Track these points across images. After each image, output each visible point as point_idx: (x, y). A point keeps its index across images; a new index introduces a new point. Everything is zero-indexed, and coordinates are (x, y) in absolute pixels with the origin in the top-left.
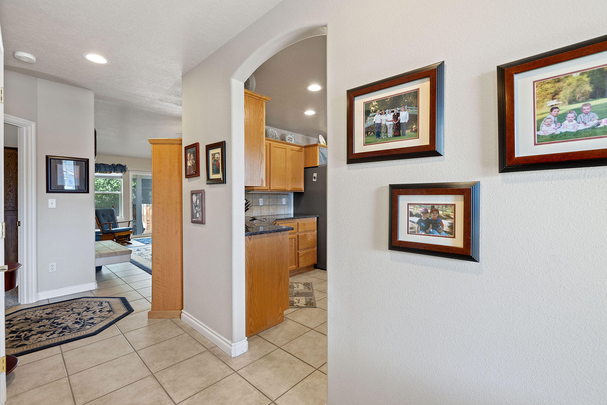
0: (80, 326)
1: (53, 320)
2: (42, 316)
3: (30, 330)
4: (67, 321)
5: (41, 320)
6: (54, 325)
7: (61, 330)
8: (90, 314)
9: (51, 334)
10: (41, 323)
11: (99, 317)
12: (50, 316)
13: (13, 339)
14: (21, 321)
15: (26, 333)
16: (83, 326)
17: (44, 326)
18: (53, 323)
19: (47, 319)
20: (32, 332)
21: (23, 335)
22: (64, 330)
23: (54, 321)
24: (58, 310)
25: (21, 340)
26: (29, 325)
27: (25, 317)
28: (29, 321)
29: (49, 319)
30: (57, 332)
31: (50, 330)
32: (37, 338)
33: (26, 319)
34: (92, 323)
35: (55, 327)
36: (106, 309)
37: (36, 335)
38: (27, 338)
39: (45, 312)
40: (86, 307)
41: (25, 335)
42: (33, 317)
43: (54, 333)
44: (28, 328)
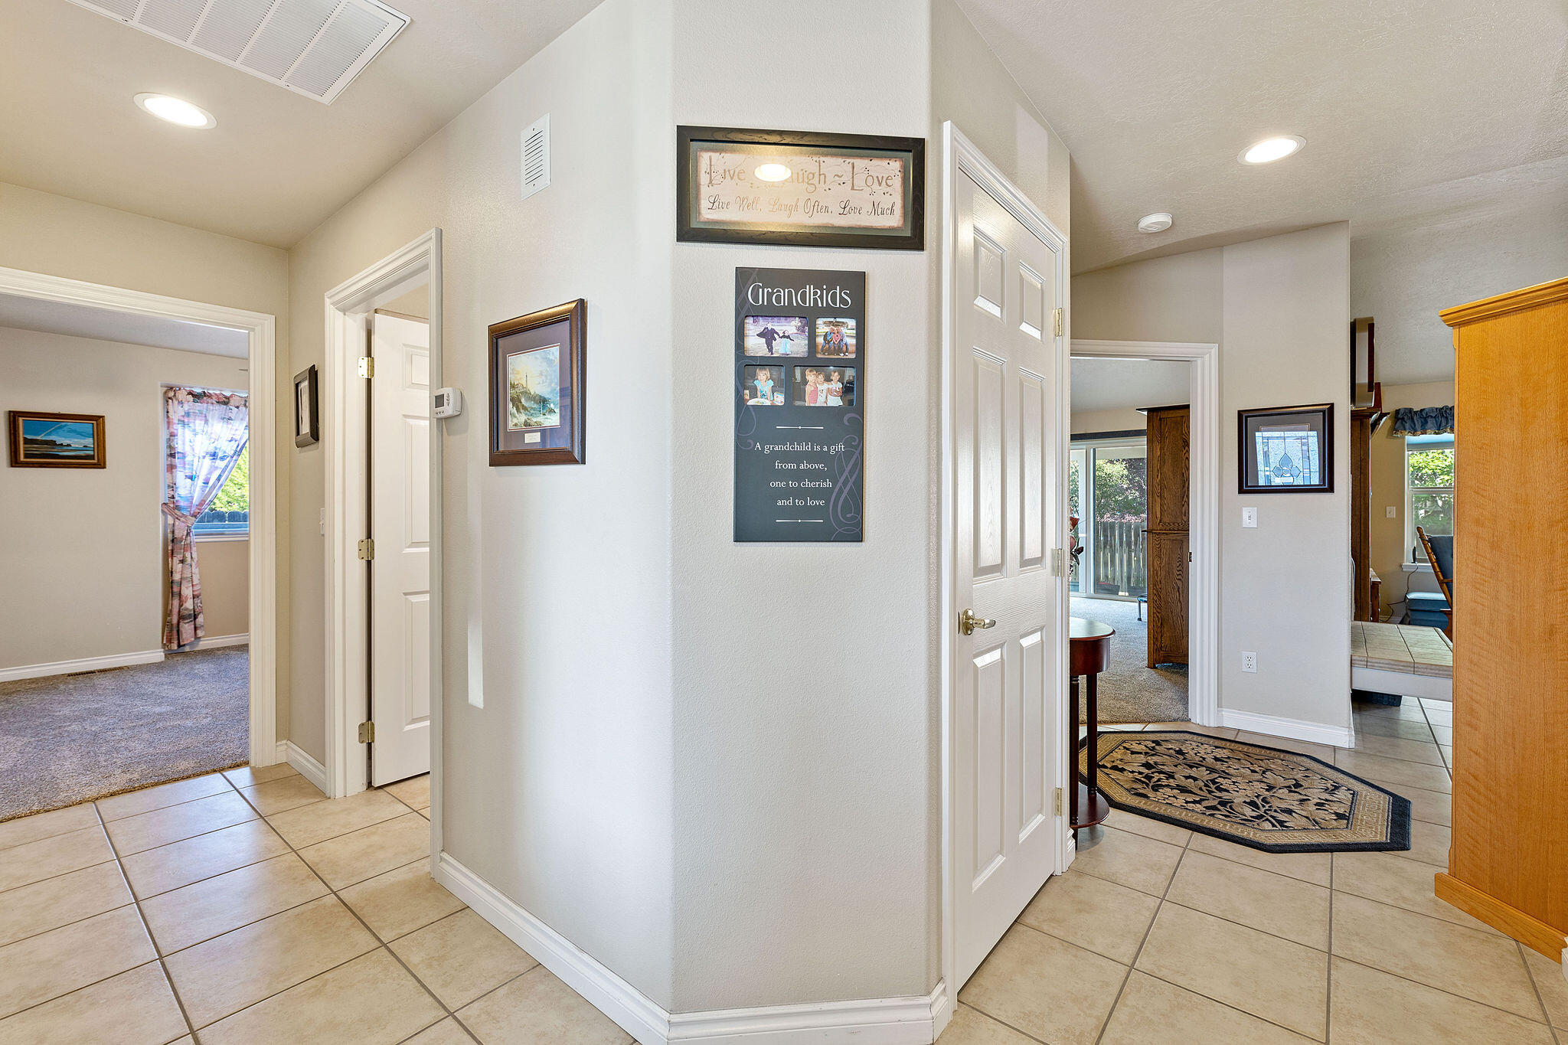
0: (1254, 814)
1: (1218, 775)
2: (1204, 759)
3: (1171, 776)
4: (1238, 791)
5: (1198, 765)
6: (1212, 786)
7: (1215, 803)
8: (1291, 801)
9: (1195, 802)
10: (1194, 772)
11: (1307, 817)
12: (1218, 766)
13: (1139, 777)
14: (1171, 751)
15: (1162, 776)
16: (1260, 817)
17: (1195, 779)
18: (1213, 781)
19: (1208, 768)
20: (1171, 780)
21: (1156, 776)
22: (1219, 807)
23: (1216, 778)
24: (1239, 760)
25: (1147, 785)
26: (1176, 766)
27: (1181, 747)
28: (1181, 757)
29: (1212, 770)
30: (1206, 803)
31: (1199, 792)
32: (1169, 796)
33: (1180, 752)
34: (1281, 823)
35: (1210, 792)
36: (1336, 808)
37: (1172, 789)
38: (1156, 788)
39: (1214, 754)
40: (1295, 780)
41: (1159, 780)
42: (1192, 753)
43: (1199, 802)
44: (1173, 769)
